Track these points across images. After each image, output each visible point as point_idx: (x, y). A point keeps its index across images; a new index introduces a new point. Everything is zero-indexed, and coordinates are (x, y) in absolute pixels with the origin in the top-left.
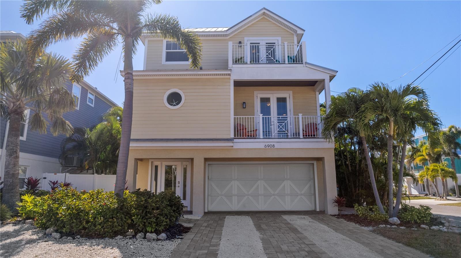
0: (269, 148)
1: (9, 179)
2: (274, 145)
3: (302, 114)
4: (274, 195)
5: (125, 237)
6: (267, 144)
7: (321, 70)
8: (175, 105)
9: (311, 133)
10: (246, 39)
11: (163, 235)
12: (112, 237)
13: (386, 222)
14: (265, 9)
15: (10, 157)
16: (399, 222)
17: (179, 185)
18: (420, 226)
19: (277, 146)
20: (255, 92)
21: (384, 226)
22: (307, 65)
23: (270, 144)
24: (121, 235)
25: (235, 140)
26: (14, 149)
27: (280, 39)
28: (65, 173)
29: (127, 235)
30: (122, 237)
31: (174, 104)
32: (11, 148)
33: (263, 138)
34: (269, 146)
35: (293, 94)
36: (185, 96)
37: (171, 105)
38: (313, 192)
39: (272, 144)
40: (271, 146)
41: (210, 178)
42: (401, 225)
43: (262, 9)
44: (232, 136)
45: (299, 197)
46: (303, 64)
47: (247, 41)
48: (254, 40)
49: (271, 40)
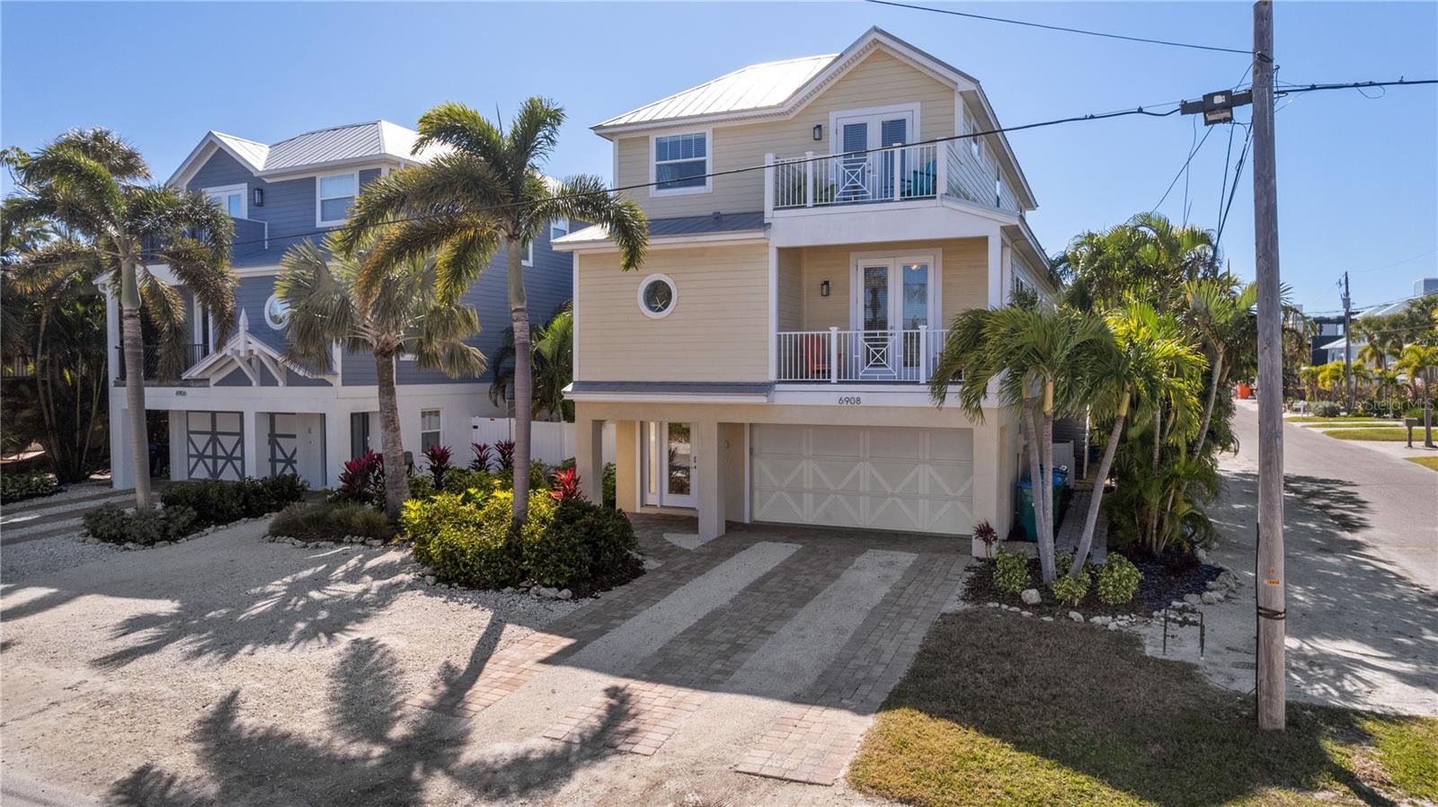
0: (850, 404)
2: (858, 399)
3: (925, 327)
5: (517, 589)
6: (844, 396)
7: (981, 213)
8: (660, 310)
10: (833, 115)
11: (566, 592)
12: (497, 590)
14: (876, 29)
16: (1040, 600)
19: (866, 400)
20: (851, 253)
22: (944, 203)
23: (849, 395)
24: (511, 586)
25: (778, 387)
27: (916, 106)
28: (508, 419)
29: (520, 587)
30: (512, 589)
31: (660, 305)
33: (839, 383)
34: (848, 400)
36: (678, 289)
37: (653, 309)
39: (856, 395)
40: (853, 401)
41: (756, 451)
43: (869, 33)
44: (773, 377)
46: (935, 198)
47: (836, 121)
48: (854, 116)
49: (893, 112)
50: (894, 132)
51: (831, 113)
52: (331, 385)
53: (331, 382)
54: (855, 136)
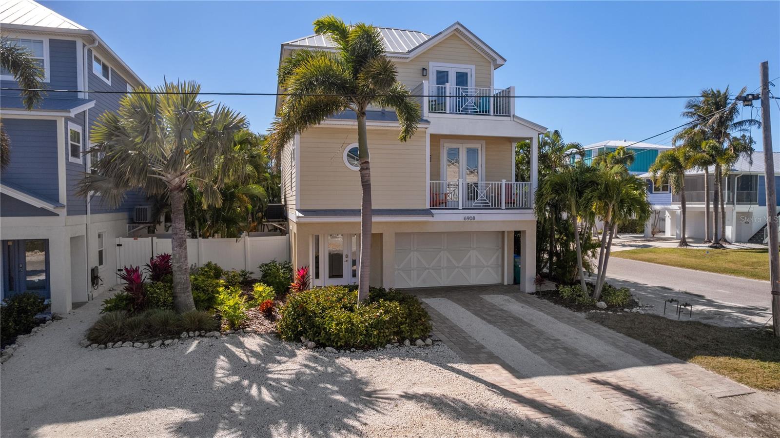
0: (469, 220)
1: (182, 276)
2: (474, 218)
3: (505, 180)
4: (458, 267)
6: (467, 216)
7: (531, 126)
9: (508, 200)
10: (431, 64)
13: (595, 307)
14: (458, 23)
15: (180, 248)
16: (606, 306)
17: (347, 259)
18: (623, 310)
19: (478, 218)
20: (441, 140)
21: (595, 311)
22: (515, 119)
23: (469, 215)
25: (432, 212)
26: (183, 238)
27: (473, 68)
28: (150, 238)
31: (356, 163)
32: (180, 236)
33: (463, 209)
34: (469, 218)
35: (486, 143)
37: (352, 165)
38: (500, 263)
39: (472, 215)
40: (471, 218)
42: (607, 309)
43: (455, 24)
44: (428, 206)
45: (485, 269)
46: (509, 116)
47: (434, 67)
48: (443, 66)
49: (463, 68)
50: (462, 79)
51: (430, 63)
52: (58, 215)
53: (57, 213)
54: (442, 77)
